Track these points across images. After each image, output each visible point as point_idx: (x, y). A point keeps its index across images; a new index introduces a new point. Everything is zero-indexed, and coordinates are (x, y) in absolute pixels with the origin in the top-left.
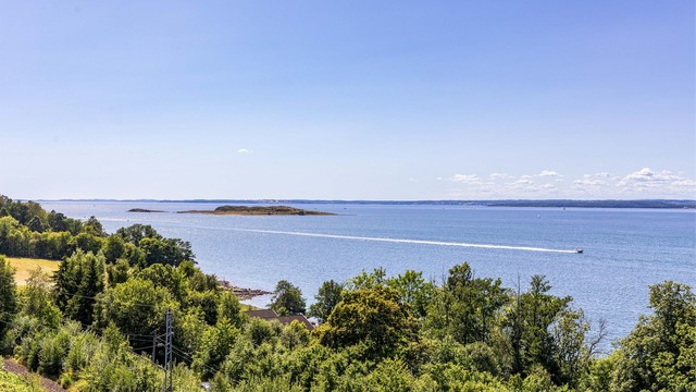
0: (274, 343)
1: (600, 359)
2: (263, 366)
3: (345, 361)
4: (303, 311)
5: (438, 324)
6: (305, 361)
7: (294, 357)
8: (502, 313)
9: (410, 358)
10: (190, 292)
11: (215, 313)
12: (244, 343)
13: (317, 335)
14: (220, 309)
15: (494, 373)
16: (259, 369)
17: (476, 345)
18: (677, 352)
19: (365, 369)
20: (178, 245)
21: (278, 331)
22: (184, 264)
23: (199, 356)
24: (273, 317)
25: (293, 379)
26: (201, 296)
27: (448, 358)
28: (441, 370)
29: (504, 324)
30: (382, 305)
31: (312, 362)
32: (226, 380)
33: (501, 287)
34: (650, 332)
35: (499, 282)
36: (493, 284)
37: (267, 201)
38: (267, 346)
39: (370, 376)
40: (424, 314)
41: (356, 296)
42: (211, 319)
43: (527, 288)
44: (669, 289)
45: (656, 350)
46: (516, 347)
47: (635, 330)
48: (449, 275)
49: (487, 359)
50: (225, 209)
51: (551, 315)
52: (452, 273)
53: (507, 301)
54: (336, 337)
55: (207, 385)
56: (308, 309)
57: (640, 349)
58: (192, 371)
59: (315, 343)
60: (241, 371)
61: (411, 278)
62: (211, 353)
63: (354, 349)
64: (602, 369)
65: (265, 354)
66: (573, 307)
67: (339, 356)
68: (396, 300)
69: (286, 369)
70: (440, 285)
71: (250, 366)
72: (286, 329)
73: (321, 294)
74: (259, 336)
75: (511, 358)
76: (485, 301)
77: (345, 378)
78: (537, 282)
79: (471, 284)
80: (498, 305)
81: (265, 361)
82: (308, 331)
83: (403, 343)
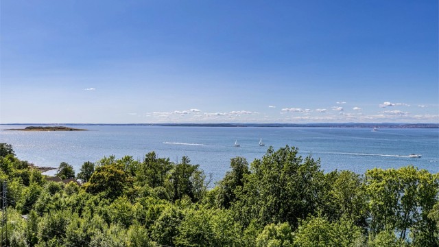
0: (61, 193)
1: (210, 190)
2: (56, 205)
3: (98, 200)
4: (74, 176)
5: (140, 179)
6: (78, 200)
7: (72, 199)
8: (170, 173)
9: (129, 195)
10: (14, 170)
11: (28, 180)
12: (45, 193)
13: (84, 188)
14: (31, 178)
15: (168, 199)
16: (54, 207)
17: (159, 188)
18: (242, 185)
19: (108, 202)
20: (5, 146)
21: (63, 187)
22: (9, 156)
23: (20, 202)
24: (60, 180)
25: (73, 211)
26: (20, 172)
27: (147, 194)
28: (144, 200)
29: (171, 178)
30: (116, 172)
31: (82, 201)
32: (36, 213)
33: (170, 161)
34: (231, 178)
35: (168, 159)
36: (166, 160)
37: (53, 124)
38: (57, 195)
39: (111, 206)
40: (134, 175)
41: (103, 169)
42: (26, 183)
43: (180, 162)
44: (238, 160)
45: (234, 186)
46: (176, 187)
47: (225, 177)
48: (146, 157)
49: (164, 193)
50: (30, 128)
51: (190, 173)
52: (147, 156)
53: (171, 167)
54: (93, 188)
55: (26, 216)
56: (76, 175)
57: (227, 185)
58: (16, 210)
59: (82, 192)
60: (44, 207)
61: (128, 159)
62: (27, 201)
63: (103, 193)
64: (211, 194)
65: (57, 199)
66: (199, 169)
67: (96, 197)
68: (123, 170)
69: (68, 205)
70: (142, 162)
71: (49, 205)
72: (67, 186)
73: (83, 167)
74: (53, 190)
75: (174, 193)
76: (162, 169)
77: (99, 207)
78: (184, 159)
79: (155, 161)
80: (168, 169)
81: (57, 202)
82: (78, 186)
83: (126, 189)
